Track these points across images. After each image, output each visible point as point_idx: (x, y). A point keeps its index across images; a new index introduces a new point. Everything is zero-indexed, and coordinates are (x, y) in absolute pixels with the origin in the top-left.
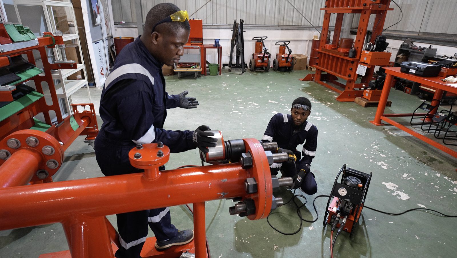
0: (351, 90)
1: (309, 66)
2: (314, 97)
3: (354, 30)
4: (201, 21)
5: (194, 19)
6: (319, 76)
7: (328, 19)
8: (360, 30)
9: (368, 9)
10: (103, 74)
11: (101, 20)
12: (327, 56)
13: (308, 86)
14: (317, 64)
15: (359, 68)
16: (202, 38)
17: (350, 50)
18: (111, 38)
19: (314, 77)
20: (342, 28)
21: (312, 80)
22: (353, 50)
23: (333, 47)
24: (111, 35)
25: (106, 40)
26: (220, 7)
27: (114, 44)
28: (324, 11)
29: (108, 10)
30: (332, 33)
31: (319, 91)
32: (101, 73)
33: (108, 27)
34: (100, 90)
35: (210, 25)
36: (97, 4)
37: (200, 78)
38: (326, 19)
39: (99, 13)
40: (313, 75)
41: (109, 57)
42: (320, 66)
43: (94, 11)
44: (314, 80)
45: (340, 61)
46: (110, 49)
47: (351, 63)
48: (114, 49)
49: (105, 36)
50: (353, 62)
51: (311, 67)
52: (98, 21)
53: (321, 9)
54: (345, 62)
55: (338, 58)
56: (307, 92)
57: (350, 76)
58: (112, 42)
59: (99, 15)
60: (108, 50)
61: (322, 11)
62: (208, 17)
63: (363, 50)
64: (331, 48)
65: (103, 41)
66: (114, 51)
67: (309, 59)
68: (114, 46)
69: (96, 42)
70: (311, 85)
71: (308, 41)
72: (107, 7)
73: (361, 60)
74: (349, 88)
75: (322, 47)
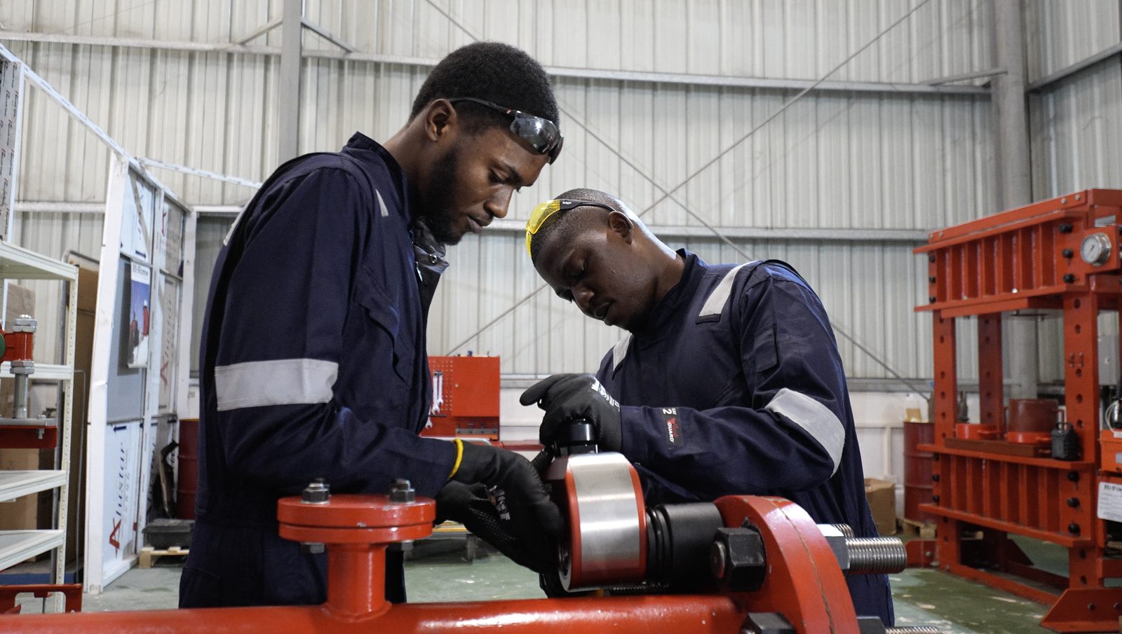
0: (1093, 586)
1: (906, 520)
2: (948, 619)
3: (1050, 390)
4: (496, 361)
5: (470, 353)
6: (953, 545)
7: (948, 340)
8: (1073, 363)
9: (1085, 293)
10: (116, 544)
11: (150, 355)
12: (969, 466)
13: (915, 582)
14: (937, 500)
15: (1104, 496)
16: (497, 419)
17: (1054, 432)
18: (169, 422)
19: (933, 550)
20: (1005, 381)
21: (927, 566)
22: (1066, 432)
23: (986, 432)
24: (171, 411)
25: (153, 425)
26: (563, 321)
27: (177, 441)
28: (930, 315)
29: (176, 328)
30: (973, 404)
31: (962, 598)
32: (111, 537)
33: (168, 382)
34: (97, 598)
35: (527, 377)
36: (146, 303)
37: (486, 559)
38: (942, 339)
39: (146, 332)
40: (929, 545)
41: (151, 485)
42: (948, 505)
43: (134, 324)
44: (934, 564)
45: (1023, 477)
46: (160, 457)
47: (1071, 479)
48: (173, 462)
49: (152, 410)
50: (1074, 476)
51: (916, 524)
52: (140, 355)
53: (917, 309)
54: (1044, 480)
55: (1014, 467)
56: (917, 603)
57: (1075, 530)
58: (174, 434)
59: (146, 338)
60: (153, 460)
61: (921, 314)
62: (520, 352)
63: (1101, 428)
64: (981, 435)
65: (142, 426)
66: (171, 468)
67: (900, 492)
68: (176, 451)
69: (118, 426)
70: (927, 581)
71: (888, 431)
72: (176, 321)
73: (1106, 466)
74: (1084, 579)
75: (944, 435)
